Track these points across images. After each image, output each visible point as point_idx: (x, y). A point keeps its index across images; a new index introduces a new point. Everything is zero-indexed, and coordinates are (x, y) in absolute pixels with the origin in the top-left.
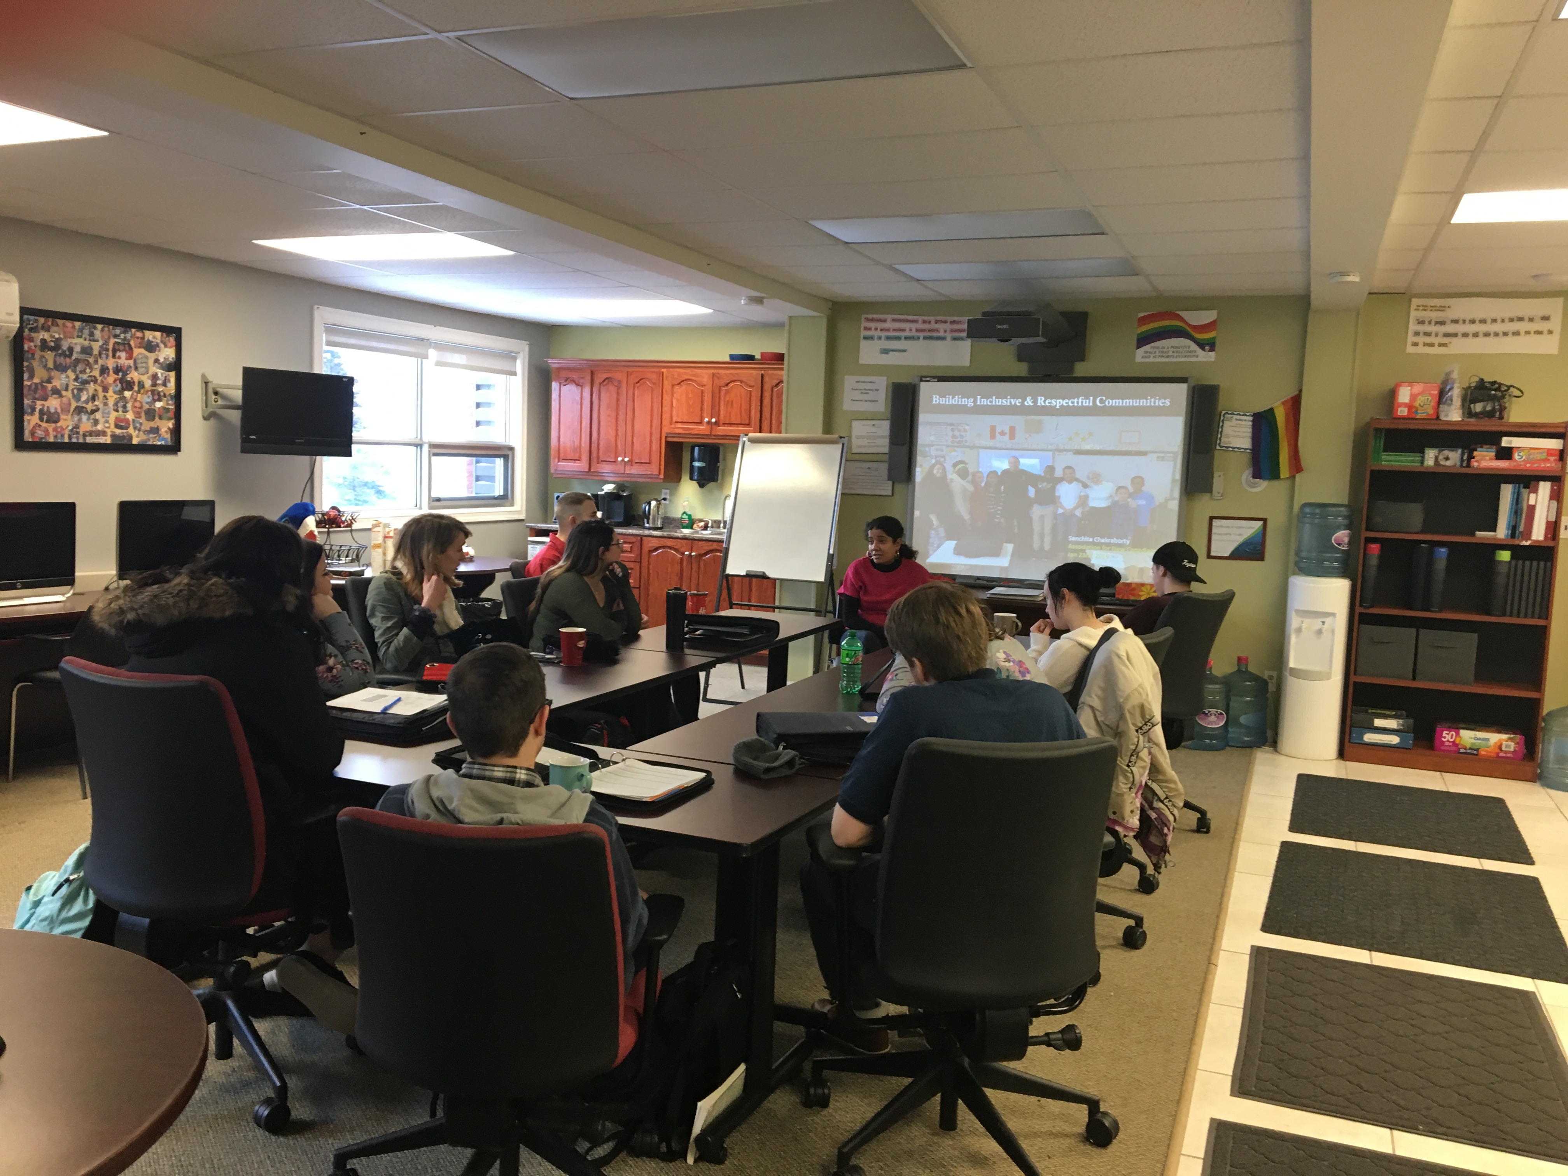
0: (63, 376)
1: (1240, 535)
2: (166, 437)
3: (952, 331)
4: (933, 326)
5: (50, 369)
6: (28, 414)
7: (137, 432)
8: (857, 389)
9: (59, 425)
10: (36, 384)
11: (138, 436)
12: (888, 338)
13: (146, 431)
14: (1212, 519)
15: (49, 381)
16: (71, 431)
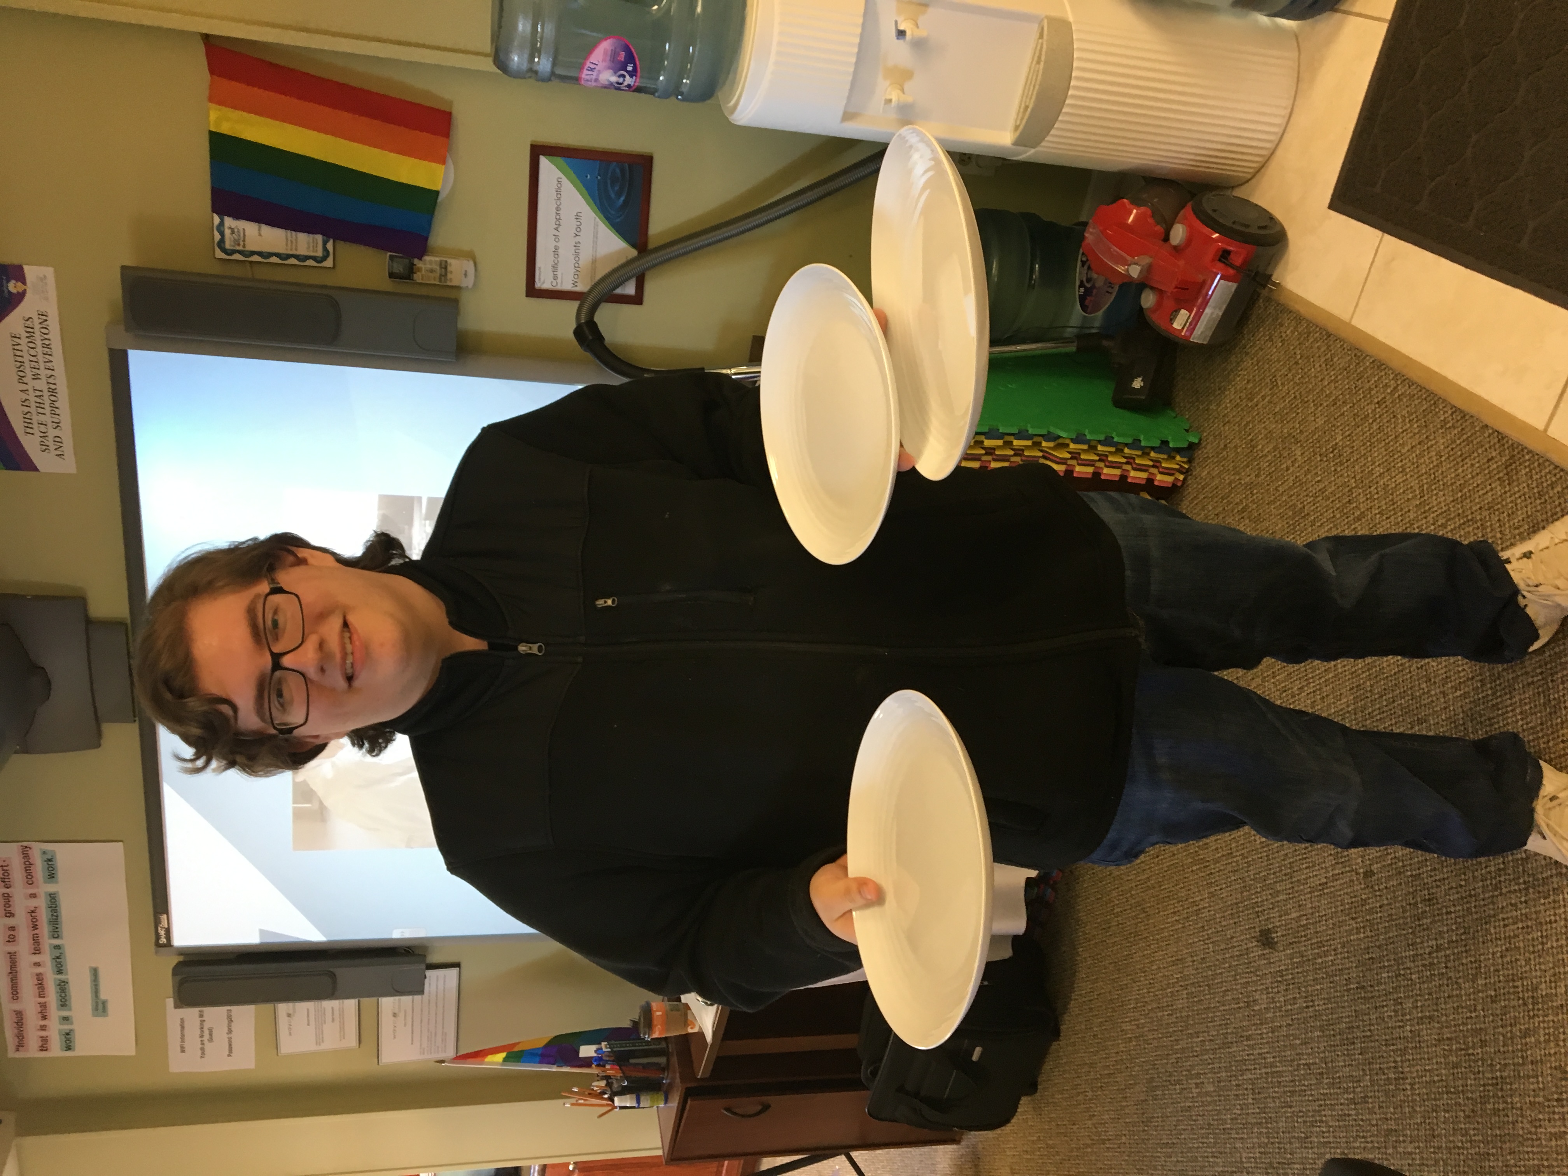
1: (578, 217)
3: (30, 879)
4: (21, 920)
8: (202, 1049)
12: (64, 1003)
14: (532, 291)
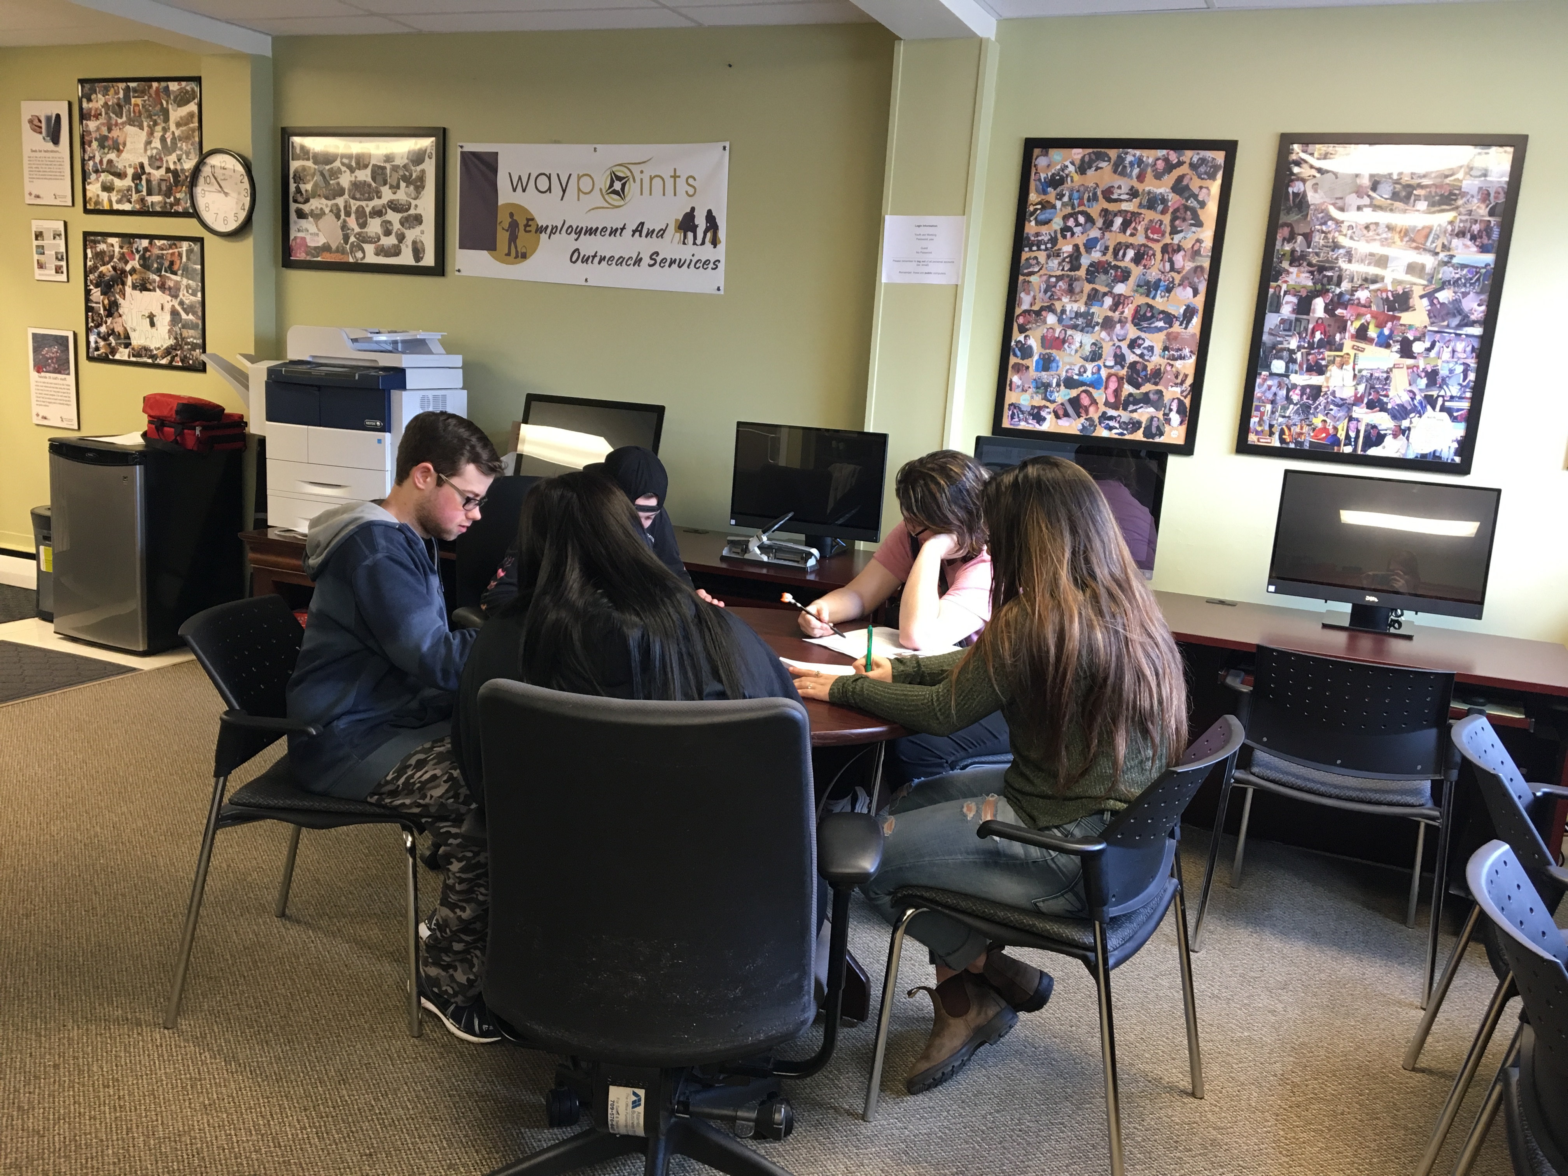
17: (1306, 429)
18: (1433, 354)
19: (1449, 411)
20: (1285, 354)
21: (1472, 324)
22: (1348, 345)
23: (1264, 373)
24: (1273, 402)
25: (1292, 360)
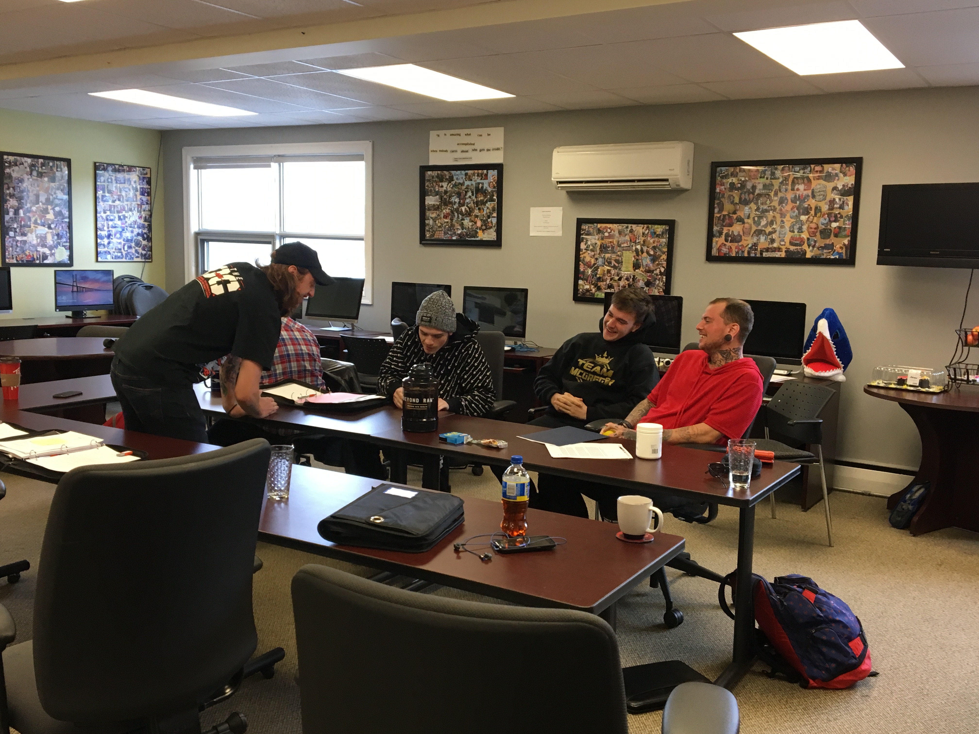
0: (747, 208)
2: (841, 252)
5: (736, 203)
6: (716, 237)
7: (811, 248)
9: (740, 244)
10: (724, 216)
11: (811, 251)
13: (821, 247)
15: (734, 213)
16: (750, 248)
17: (24, 256)
18: (57, 228)
19: (64, 246)
20: (13, 229)
21: (66, 218)
22: (32, 225)
23: (7, 237)
24: (12, 247)
25: (15, 232)
